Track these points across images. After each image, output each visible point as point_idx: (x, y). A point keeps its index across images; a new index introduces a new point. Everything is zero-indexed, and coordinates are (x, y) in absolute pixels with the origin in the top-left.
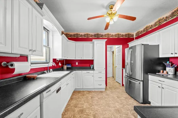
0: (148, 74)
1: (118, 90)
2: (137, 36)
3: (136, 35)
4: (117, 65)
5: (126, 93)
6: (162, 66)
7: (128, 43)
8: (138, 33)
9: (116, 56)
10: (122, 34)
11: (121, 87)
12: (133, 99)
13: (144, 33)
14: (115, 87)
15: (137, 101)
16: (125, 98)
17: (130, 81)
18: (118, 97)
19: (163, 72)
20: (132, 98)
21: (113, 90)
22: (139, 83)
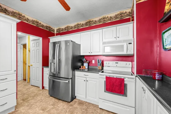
0: (75, 70)
1: (39, 98)
2: (58, 33)
3: (57, 31)
4: (32, 64)
5: (51, 98)
6: (81, 62)
7: (49, 38)
8: (58, 30)
9: (31, 51)
10: (42, 23)
11: (41, 92)
12: (61, 101)
13: (64, 31)
14: (33, 95)
15: (65, 101)
16: (52, 105)
17: (54, 81)
18: (43, 110)
19: (83, 67)
20: (60, 99)
21: (31, 101)
22: (69, 81)
